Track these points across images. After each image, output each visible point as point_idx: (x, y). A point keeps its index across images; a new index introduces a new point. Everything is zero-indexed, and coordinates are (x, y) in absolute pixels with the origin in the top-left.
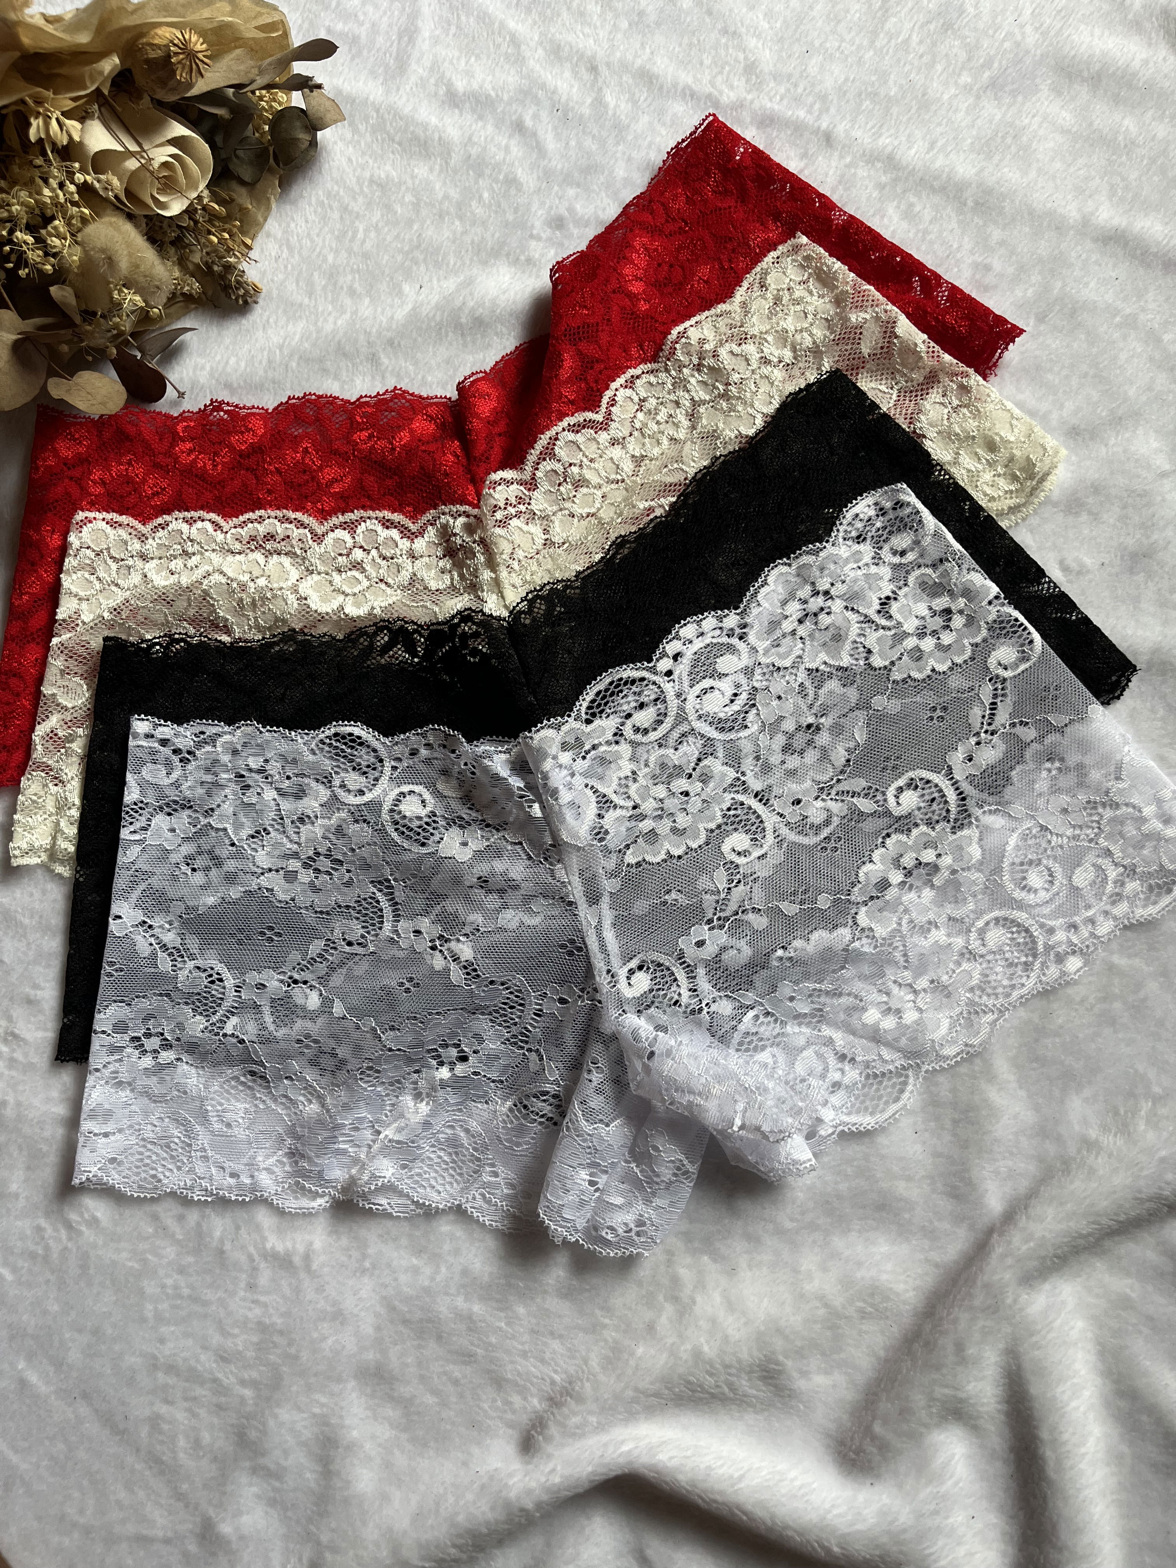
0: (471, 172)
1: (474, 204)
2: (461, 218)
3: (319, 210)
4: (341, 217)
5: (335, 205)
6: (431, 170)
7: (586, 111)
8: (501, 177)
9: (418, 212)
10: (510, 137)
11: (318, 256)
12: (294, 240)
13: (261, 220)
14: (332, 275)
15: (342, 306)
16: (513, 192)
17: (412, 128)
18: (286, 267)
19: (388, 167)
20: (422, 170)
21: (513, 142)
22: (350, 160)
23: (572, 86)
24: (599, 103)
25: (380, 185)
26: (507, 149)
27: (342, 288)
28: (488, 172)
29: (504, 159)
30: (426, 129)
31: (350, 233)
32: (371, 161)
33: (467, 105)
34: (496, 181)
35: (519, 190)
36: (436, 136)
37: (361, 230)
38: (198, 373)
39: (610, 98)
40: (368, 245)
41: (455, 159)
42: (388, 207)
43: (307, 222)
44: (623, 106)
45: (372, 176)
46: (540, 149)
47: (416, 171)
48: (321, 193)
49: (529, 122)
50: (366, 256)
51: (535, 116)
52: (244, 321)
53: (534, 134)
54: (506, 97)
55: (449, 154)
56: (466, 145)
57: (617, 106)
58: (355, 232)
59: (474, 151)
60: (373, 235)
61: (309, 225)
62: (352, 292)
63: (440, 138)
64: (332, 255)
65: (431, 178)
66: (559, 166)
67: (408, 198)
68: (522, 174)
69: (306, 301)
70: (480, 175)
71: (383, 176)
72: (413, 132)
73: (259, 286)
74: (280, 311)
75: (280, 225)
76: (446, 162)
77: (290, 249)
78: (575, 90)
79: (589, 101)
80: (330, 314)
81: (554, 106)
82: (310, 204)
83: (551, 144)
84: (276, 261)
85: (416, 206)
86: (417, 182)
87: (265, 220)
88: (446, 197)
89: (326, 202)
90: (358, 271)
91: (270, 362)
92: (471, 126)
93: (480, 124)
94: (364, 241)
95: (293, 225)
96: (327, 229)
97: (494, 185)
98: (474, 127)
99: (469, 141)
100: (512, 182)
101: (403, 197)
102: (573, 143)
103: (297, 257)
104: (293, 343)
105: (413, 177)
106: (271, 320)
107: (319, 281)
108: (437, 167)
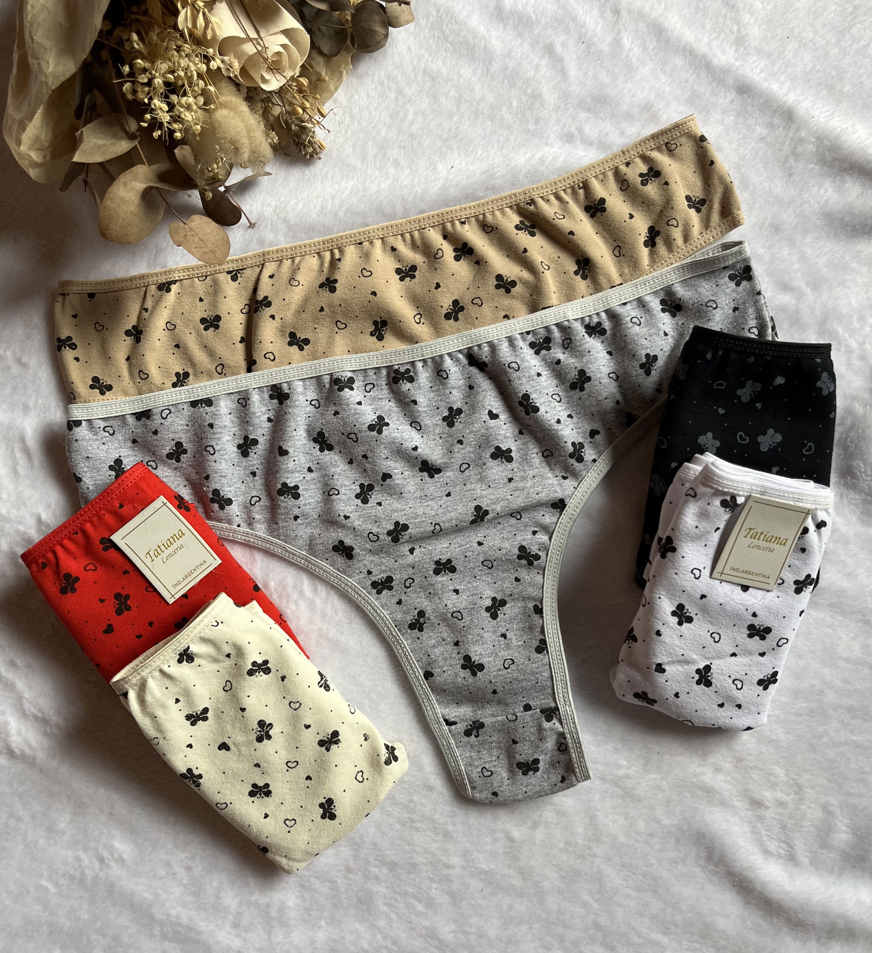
0: (506, 82)
1: (504, 109)
2: (492, 120)
3: (379, 88)
4: (397, 98)
5: (393, 87)
6: (474, 73)
7: (605, 48)
8: (529, 91)
9: (458, 107)
10: (541, 58)
11: (374, 127)
12: (356, 110)
13: (332, 88)
14: (382, 147)
15: (386, 173)
16: (537, 106)
17: (464, 33)
18: (346, 132)
19: (440, 63)
20: (467, 71)
21: (543, 63)
22: (409, 49)
23: (597, 24)
24: (617, 42)
25: (431, 76)
26: (537, 68)
27: (389, 159)
28: (519, 84)
29: (534, 76)
30: (475, 37)
31: (402, 114)
32: (426, 55)
33: (511, 21)
34: (525, 93)
35: (542, 105)
36: (483, 44)
37: (411, 112)
38: (265, 208)
39: (626, 42)
40: (415, 127)
41: (496, 67)
42: (435, 98)
43: (368, 96)
44: (635, 49)
45: (426, 68)
46: (563, 74)
47: (462, 70)
48: (382, 73)
49: (558, 49)
50: (412, 136)
51: (564, 45)
52: (307, 172)
53: (561, 60)
54: (543, 22)
55: (490, 62)
56: (505, 58)
57: (631, 49)
58: (406, 114)
59: (512, 64)
60: (420, 119)
61: (370, 99)
62: (396, 164)
63: (485, 47)
64: (385, 128)
65: (473, 79)
66: (577, 92)
67: (453, 93)
68: (546, 91)
69: (359, 164)
70: (513, 85)
71: (435, 69)
72: (464, 37)
73: (324, 144)
74: (337, 168)
75: (346, 95)
76: (487, 68)
77: (352, 117)
78: (599, 27)
79: (609, 40)
80: (377, 177)
81: (580, 38)
82: (373, 82)
83: (573, 70)
84: (339, 125)
85: (458, 101)
86: (462, 81)
87: (336, 89)
88: (482, 99)
89: (386, 82)
90: (404, 148)
91: (323, 208)
92: (511, 41)
93: (519, 41)
94: (412, 123)
95: (356, 97)
96: (384, 106)
97: (523, 97)
98: (514, 42)
99: (509, 55)
100: (536, 97)
101: (449, 91)
102: (590, 74)
103: (356, 124)
104: (344, 196)
105: (460, 76)
106: (329, 175)
107: (372, 150)
108: (479, 71)
